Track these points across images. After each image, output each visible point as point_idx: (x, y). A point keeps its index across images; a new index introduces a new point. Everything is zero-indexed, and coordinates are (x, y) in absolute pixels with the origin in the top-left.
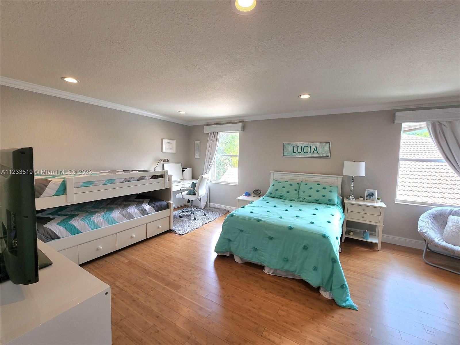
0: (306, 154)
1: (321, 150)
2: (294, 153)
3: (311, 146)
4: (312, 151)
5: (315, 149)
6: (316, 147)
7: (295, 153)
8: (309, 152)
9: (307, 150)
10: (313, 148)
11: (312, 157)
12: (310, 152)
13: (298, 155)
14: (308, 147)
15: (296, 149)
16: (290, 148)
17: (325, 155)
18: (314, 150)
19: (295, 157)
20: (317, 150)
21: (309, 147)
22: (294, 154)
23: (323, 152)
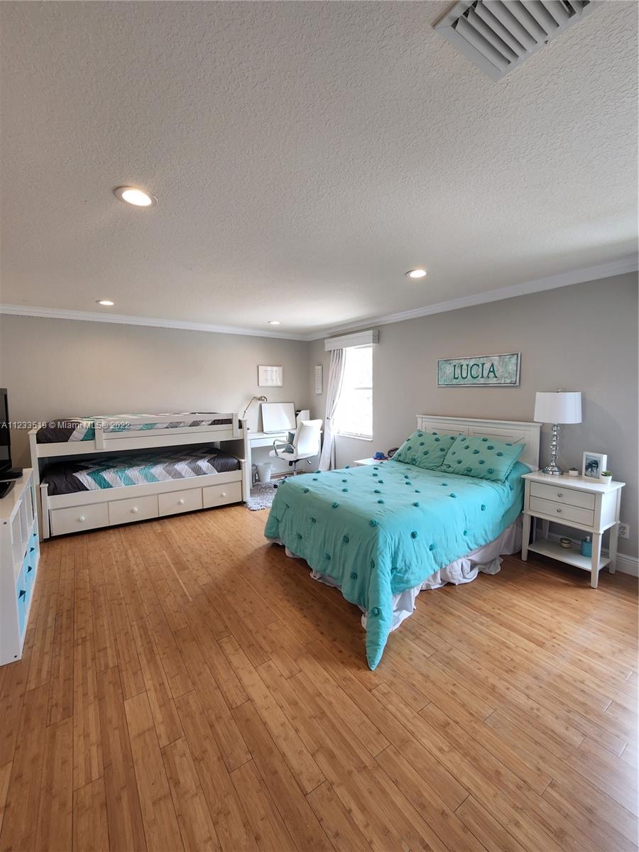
0: (475, 381)
1: (501, 370)
2: (455, 378)
3: (483, 364)
4: (485, 375)
5: (492, 370)
6: (492, 365)
7: (457, 378)
8: (480, 376)
9: (477, 372)
10: (487, 366)
11: (485, 386)
12: (482, 377)
13: (462, 382)
14: (478, 365)
15: (457, 371)
16: (449, 370)
17: (508, 381)
18: (490, 371)
19: (458, 386)
20: (494, 372)
21: (480, 365)
22: (455, 382)
23: (506, 376)
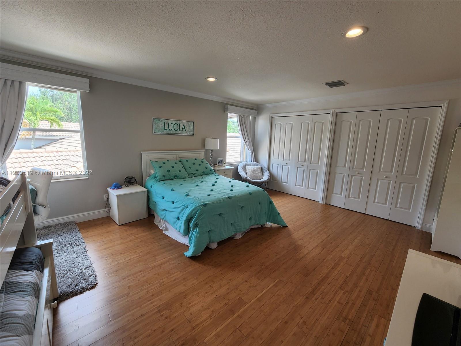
0: (176, 132)
1: (188, 128)
2: (165, 130)
3: (180, 124)
5: (184, 127)
6: (184, 125)
9: (177, 128)
11: (182, 135)
12: (180, 130)
13: (169, 132)
14: (177, 125)
15: (167, 126)
16: (161, 124)
17: (191, 133)
19: (167, 134)
23: (189, 131)
